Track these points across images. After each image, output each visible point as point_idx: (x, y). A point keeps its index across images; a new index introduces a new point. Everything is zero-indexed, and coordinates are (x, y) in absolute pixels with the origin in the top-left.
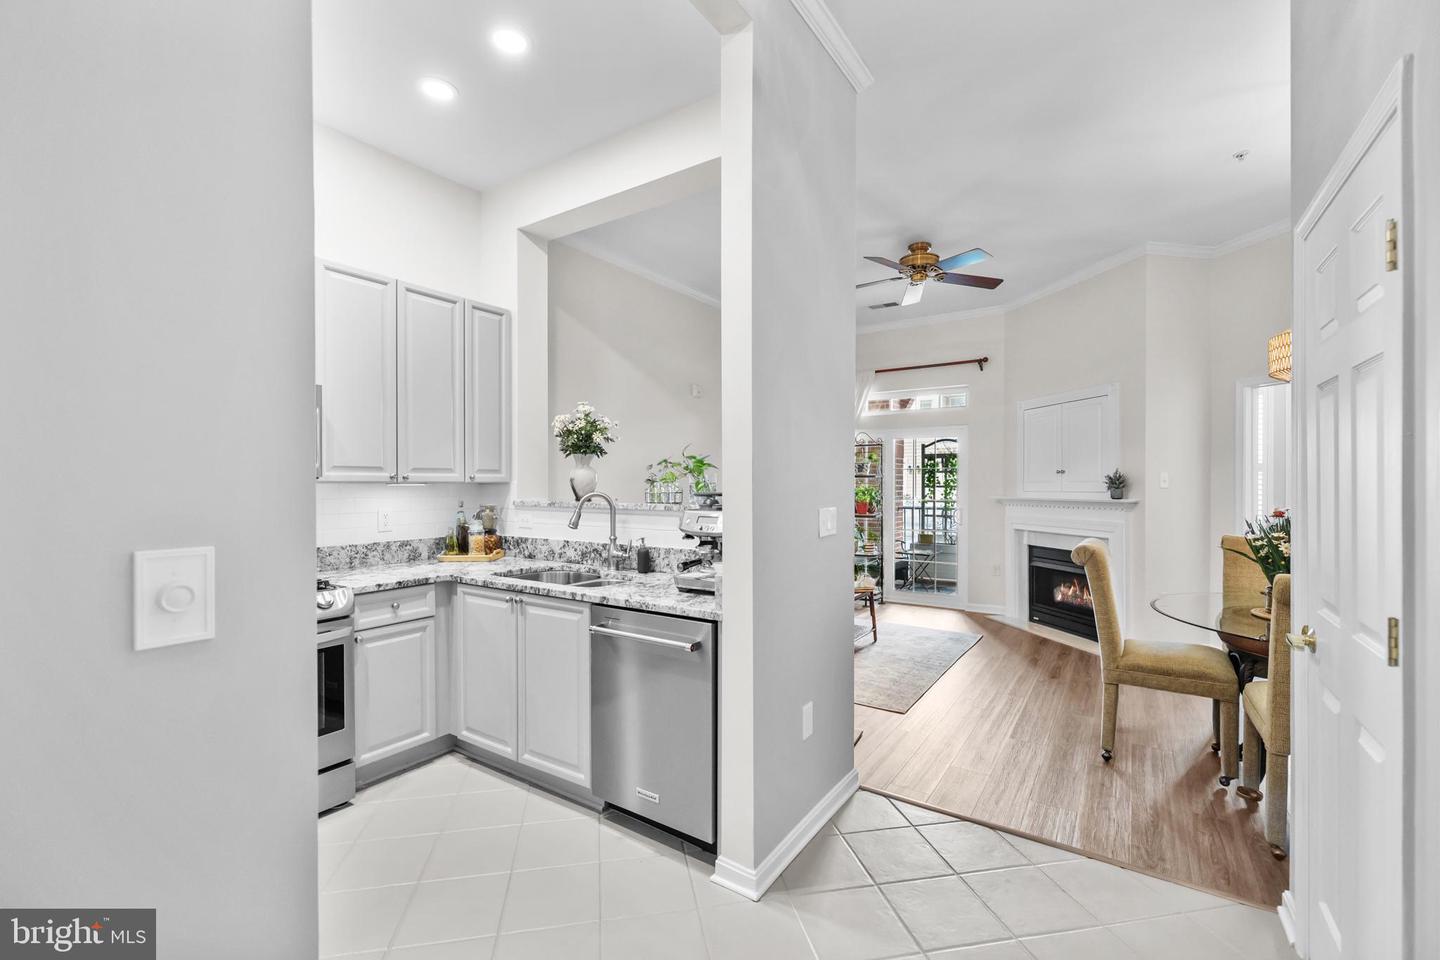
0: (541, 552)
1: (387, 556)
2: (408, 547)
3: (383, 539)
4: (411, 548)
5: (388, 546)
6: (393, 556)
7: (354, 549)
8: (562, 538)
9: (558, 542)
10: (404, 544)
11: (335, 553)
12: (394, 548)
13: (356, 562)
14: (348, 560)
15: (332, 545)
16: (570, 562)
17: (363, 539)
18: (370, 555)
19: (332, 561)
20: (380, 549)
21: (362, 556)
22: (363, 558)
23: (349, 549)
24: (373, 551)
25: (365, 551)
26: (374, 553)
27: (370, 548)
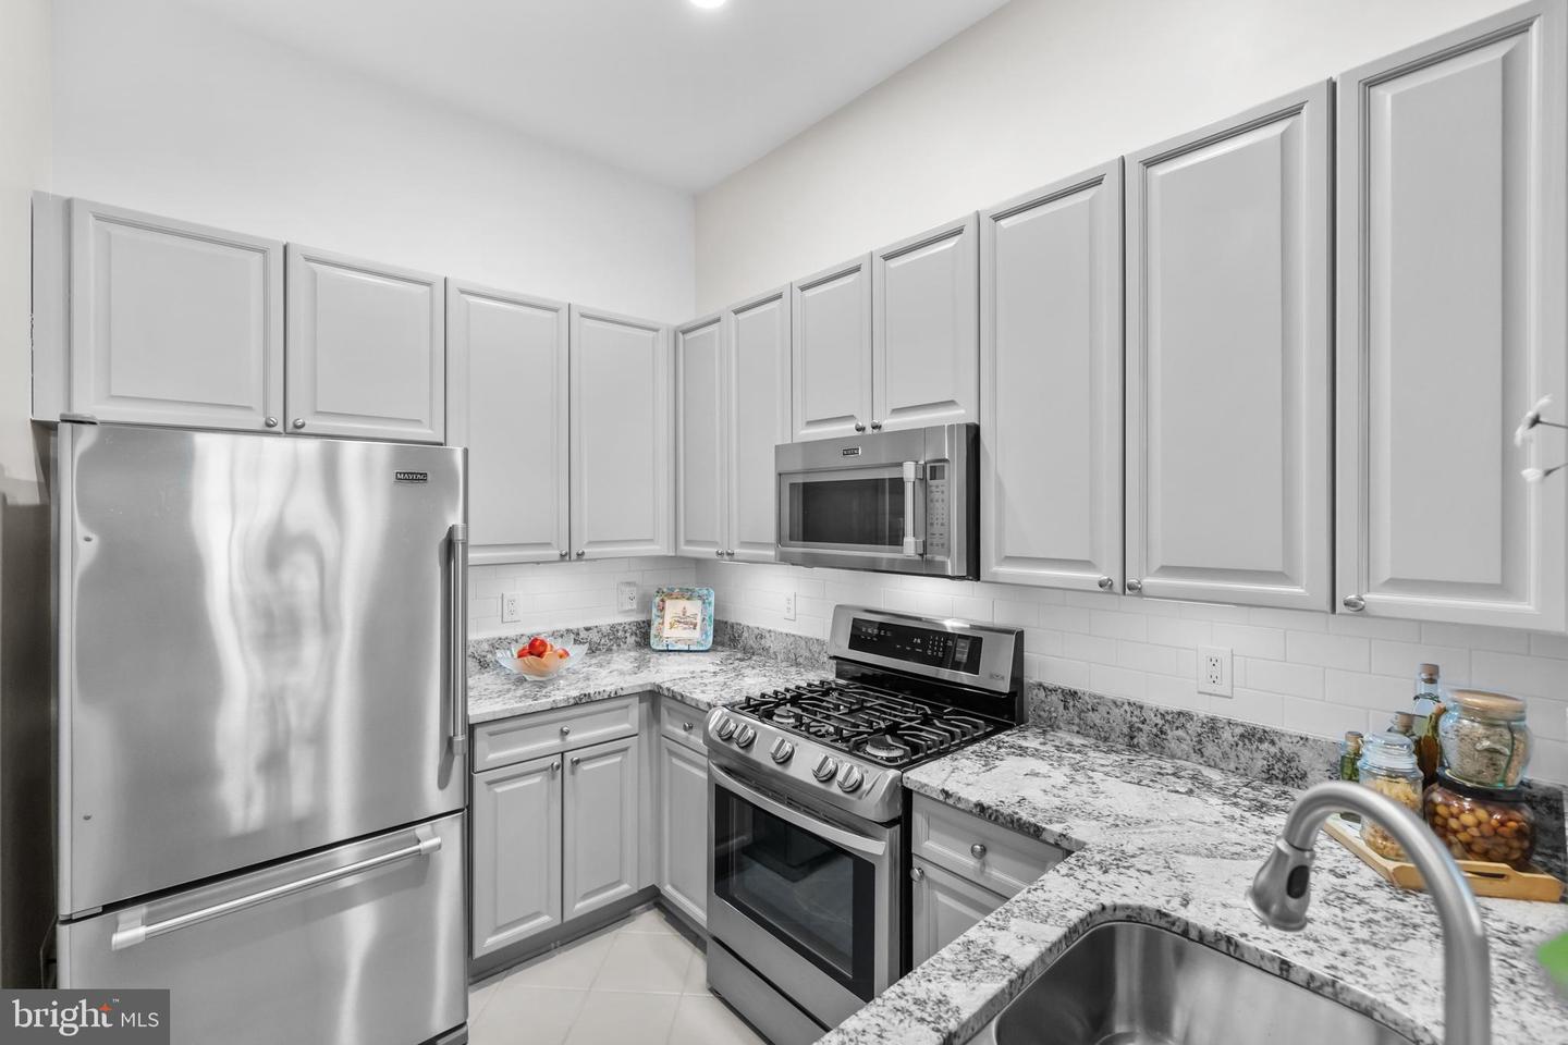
1: (1210, 749)
2: (1266, 745)
3: (1203, 708)
4: (1273, 750)
5: (1213, 726)
6: (1225, 755)
7: (1137, 712)
10: (1252, 736)
11: (1102, 710)
12: (1226, 735)
13: (1142, 739)
14: (1126, 730)
15: (1099, 692)
17: (1161, 697)
18: (1171, 734)
19: (1097, 722)
20: (1193, 728)
21: (1155, 730)
22: (1156, 736)
23: (1126, 707)
24: (1177, 728)
25: (1161, 722)
26: (1180, 733)
27: (1169, 718)
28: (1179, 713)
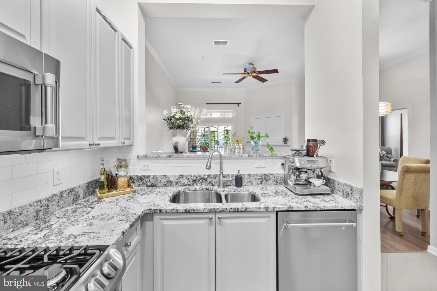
0: (161, 182)
3: (57, 191)
4: (74, 193)
5: (61, 195)
6: (65, 202)
7: (39, 204)
8: (178, 174)
9: (175, 176)
10: (70, 191)
11: (25, 211)
12: (65, 195)
13: (41, 214)
14: (35, 214)
16: (184, 186)
18: (51, 205)
20: (56, 198)
21: (45, 207)
22: (46, 209)
23: (35, 204)
24: (52, 202)
25: (47, 203)
26: (54, 202)
27: (50, 199)
28: (53, 195)
